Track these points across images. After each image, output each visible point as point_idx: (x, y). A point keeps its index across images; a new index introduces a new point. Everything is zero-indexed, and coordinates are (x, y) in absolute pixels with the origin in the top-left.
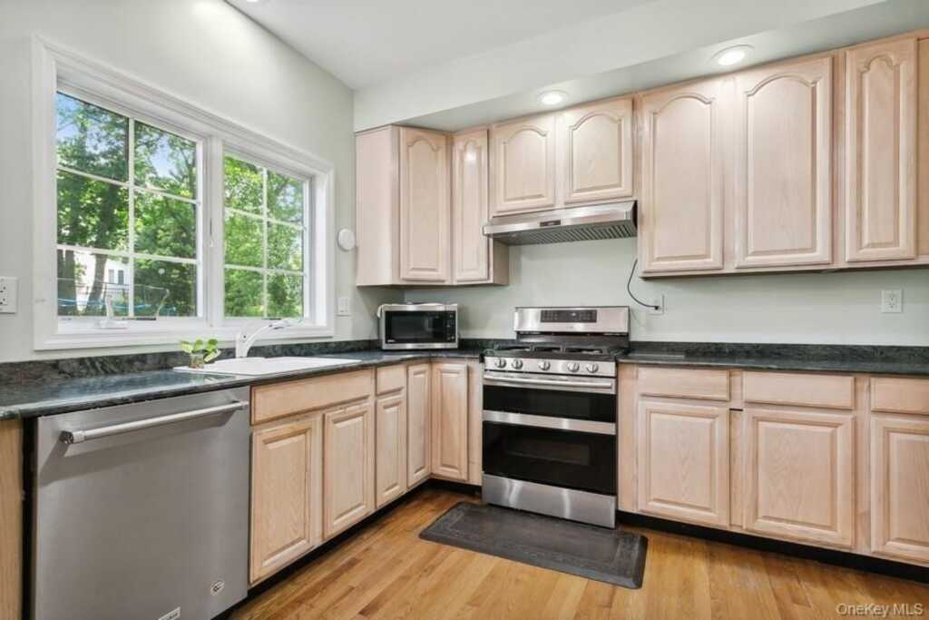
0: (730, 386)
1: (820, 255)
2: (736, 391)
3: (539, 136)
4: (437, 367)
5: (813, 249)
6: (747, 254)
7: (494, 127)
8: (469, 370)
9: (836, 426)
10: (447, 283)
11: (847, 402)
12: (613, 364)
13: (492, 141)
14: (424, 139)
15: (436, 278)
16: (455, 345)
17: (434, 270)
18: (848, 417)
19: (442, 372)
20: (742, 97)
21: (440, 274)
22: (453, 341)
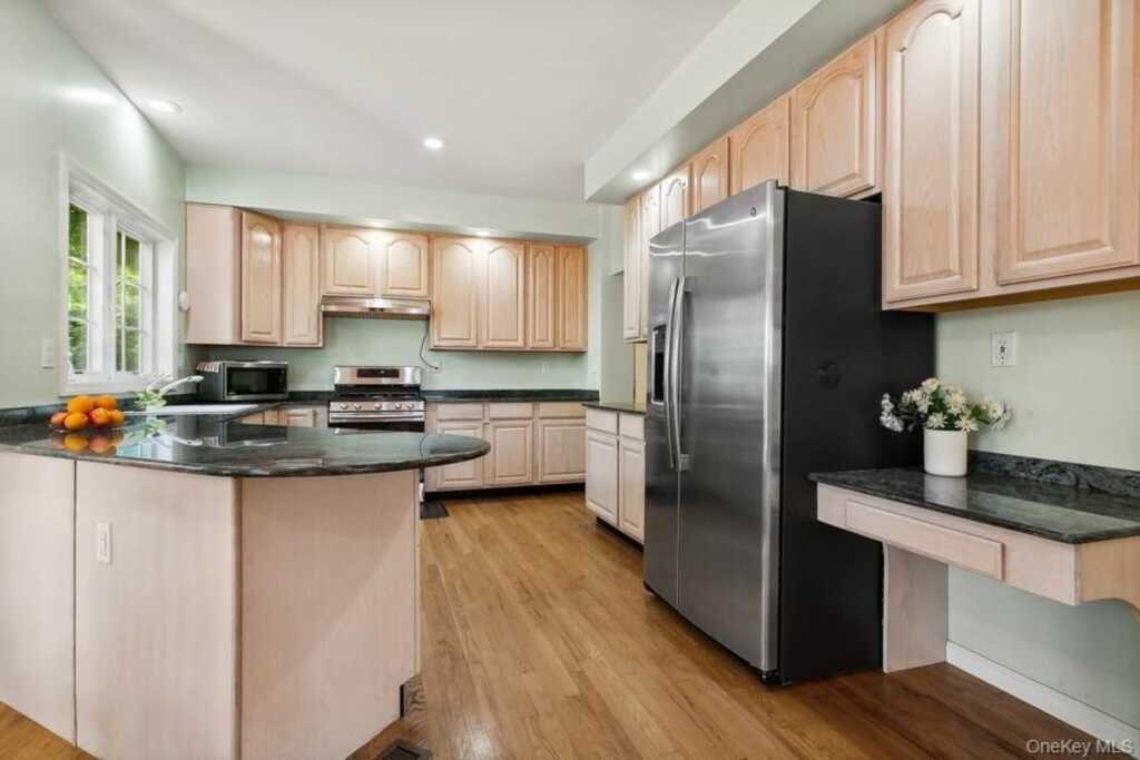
0: (484, 411)
1: (519, 343)
2: (486, 414)
3: (362, 244)
4: (283, 413)
5: (517, 340)
6: (488, 340)
7: (323, 227)
8: (315, 414)
9: (525, 426)
10: (279, 345)
11: (529, 415)
12: (422, 403)
13: (322, 237)
14: (263, 225)
15: (271, 340)
16: (286, 396)
17: (269, 333)
18: (531, 422)
19: (289, 415)
20: (486, 254)
21: (274, 337)
22: (283, 392)
